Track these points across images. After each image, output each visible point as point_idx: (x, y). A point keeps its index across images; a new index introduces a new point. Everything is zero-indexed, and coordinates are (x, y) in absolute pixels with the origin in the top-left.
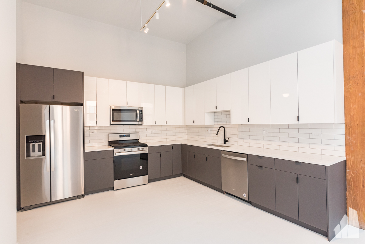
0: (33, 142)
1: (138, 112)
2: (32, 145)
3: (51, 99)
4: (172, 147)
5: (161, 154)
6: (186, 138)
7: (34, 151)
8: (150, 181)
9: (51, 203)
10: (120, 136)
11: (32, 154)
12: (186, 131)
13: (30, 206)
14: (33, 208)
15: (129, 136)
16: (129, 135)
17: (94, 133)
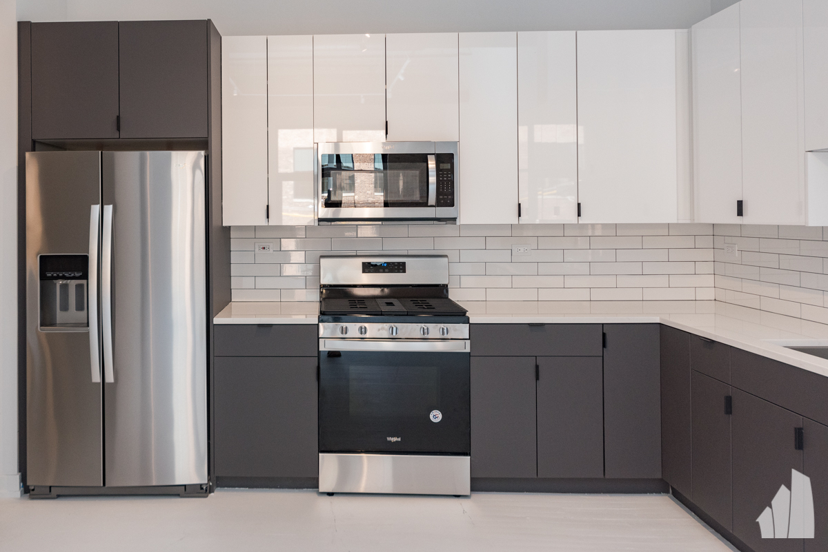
0: (64, 278)
1: (432, 164)
2: (62, 286)
3: (109, 133)
4: (604, 334)
5: (537, 367)
6: (710, 294)
7: (65, 308)
8: (479, 484)
9: (103, 491)
10: (368, 268)
11: (60, 316)
12: (709, 255)
13: (50, 487)
14: (59, 496)
15: (400, 268)
16: (404, 263)
17: (271, 251)
